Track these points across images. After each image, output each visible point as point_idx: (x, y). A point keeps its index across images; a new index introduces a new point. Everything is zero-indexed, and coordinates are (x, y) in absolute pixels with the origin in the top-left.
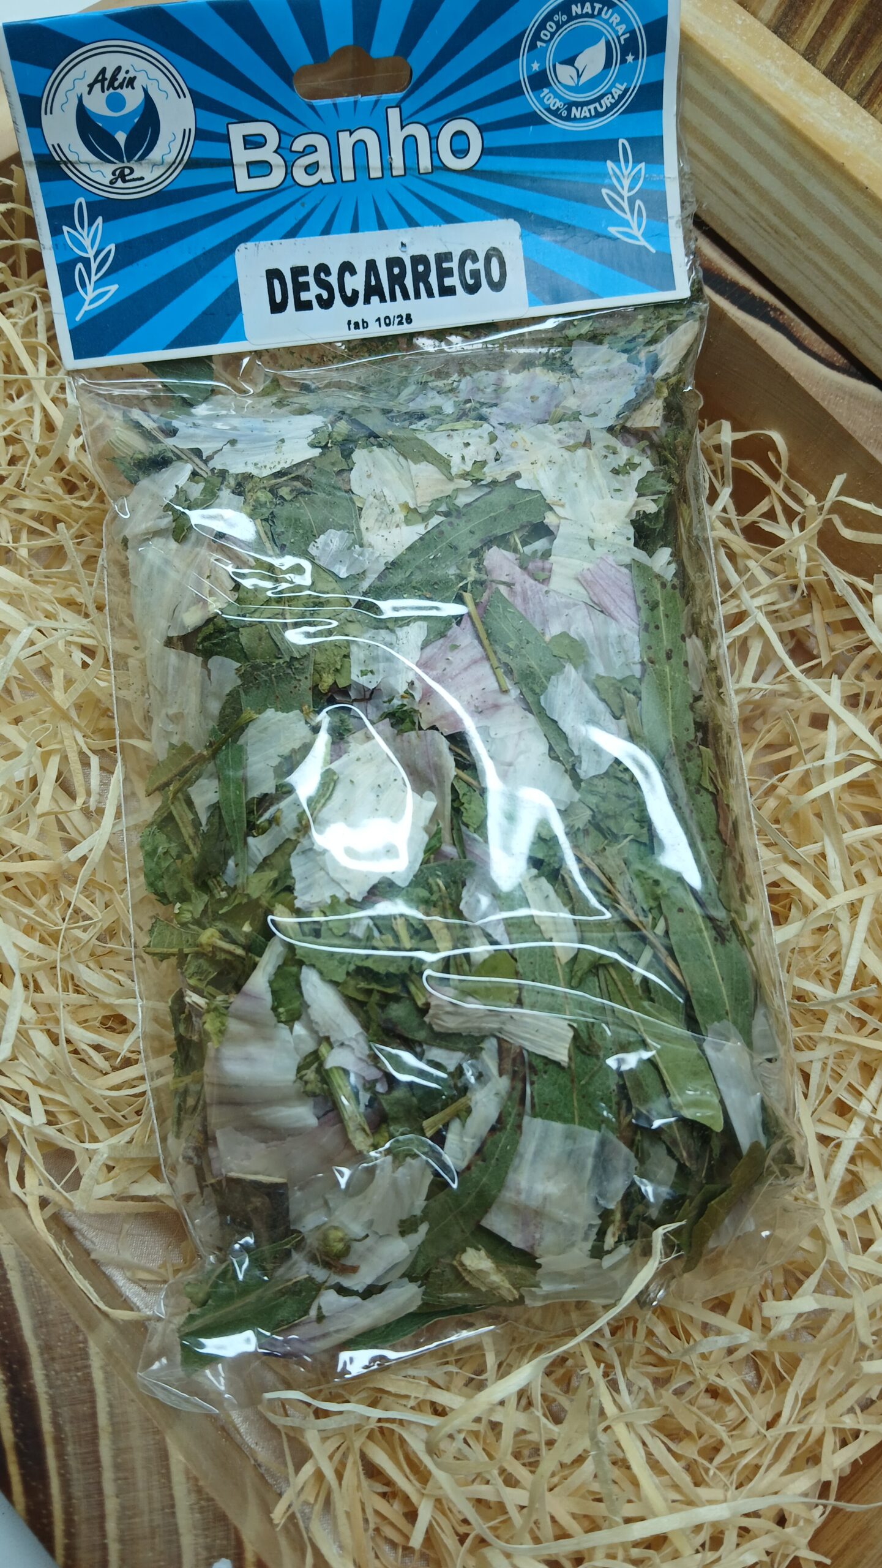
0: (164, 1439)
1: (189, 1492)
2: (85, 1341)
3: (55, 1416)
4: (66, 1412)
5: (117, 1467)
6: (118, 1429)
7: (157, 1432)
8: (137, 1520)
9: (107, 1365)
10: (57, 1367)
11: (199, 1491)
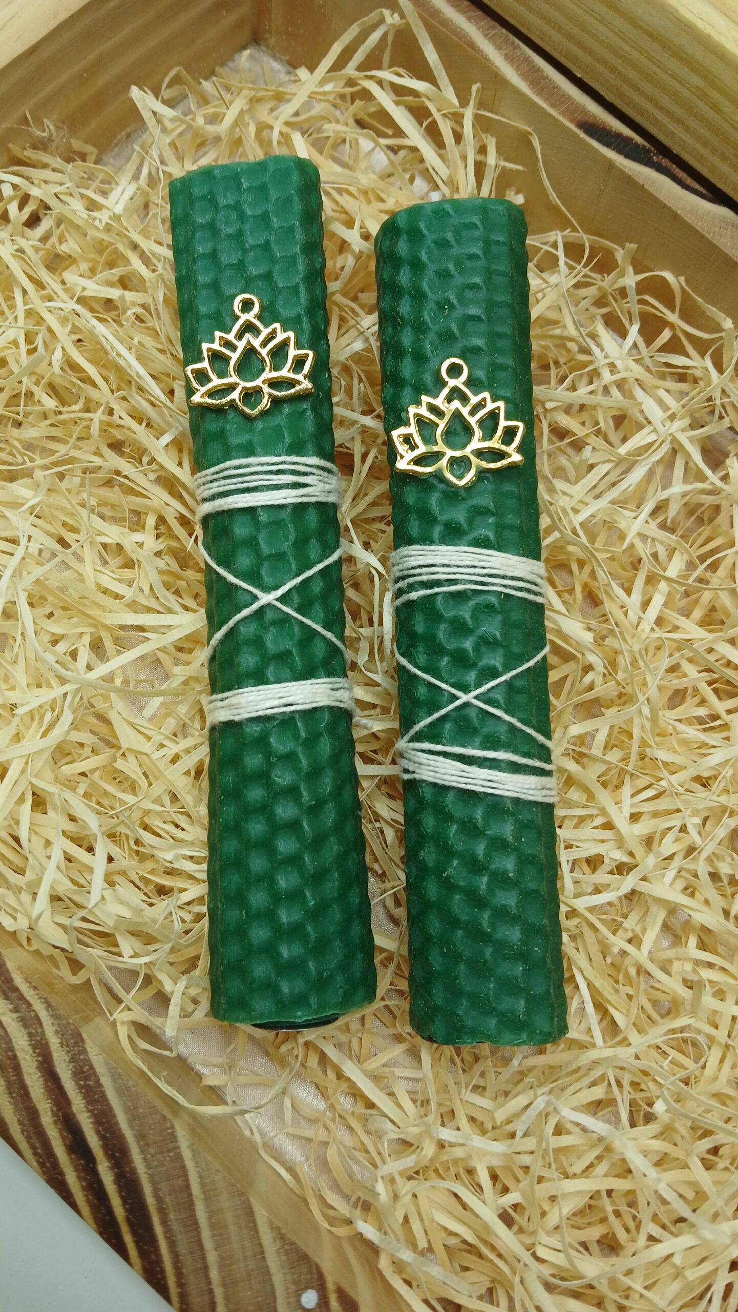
0: (248, 1199)
1: (274, 1240)
2: (172, 1127)
3: (156, 1191)
4: (164, 1187)
5: (212, 1226)
6: (210, 1195)
7: (242, 1194)
8: (234, 1267)
9: (193, 1145)
10: (152, 1152)
11: (282, 1237)
